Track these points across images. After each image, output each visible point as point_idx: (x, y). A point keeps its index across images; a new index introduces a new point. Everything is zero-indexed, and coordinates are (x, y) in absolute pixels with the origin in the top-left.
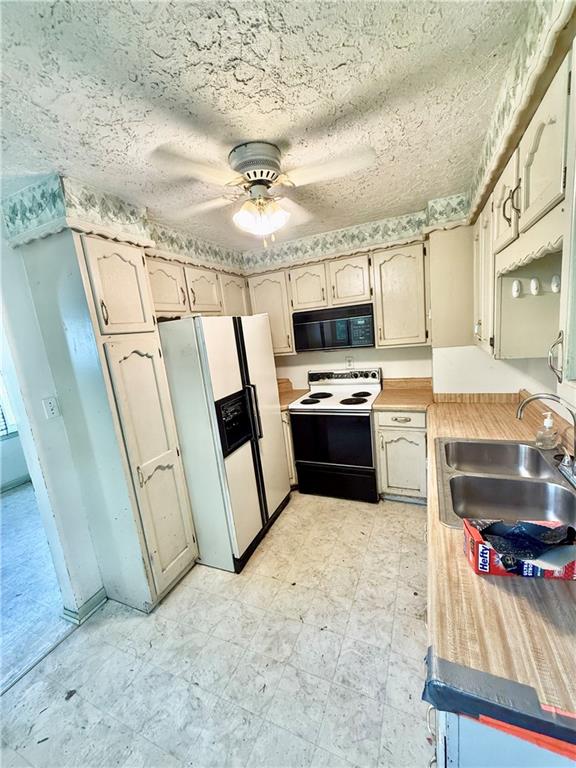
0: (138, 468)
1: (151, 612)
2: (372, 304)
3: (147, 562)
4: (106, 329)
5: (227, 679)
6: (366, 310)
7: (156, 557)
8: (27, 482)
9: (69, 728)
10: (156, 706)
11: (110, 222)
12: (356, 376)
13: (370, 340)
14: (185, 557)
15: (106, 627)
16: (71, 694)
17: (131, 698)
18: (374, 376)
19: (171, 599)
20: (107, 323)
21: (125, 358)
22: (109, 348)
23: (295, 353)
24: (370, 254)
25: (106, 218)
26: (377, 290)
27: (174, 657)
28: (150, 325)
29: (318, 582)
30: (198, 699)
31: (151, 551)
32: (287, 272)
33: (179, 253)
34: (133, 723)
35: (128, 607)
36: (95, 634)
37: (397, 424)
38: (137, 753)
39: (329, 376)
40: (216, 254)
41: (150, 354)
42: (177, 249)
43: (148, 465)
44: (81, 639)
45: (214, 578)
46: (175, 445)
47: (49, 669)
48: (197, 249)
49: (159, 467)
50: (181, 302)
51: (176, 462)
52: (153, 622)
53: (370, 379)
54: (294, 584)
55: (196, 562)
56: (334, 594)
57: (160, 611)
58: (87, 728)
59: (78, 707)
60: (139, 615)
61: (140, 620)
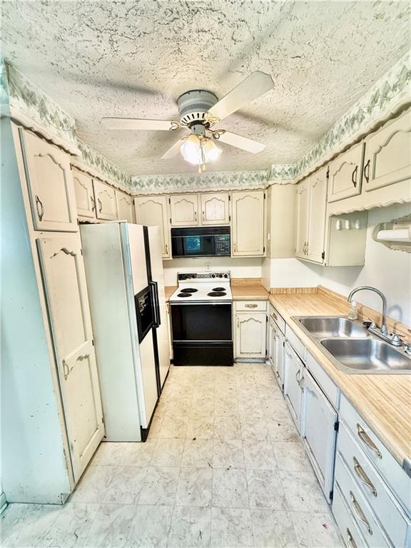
0: (64, 361)
3: (67, 452)
6: (226, 230)
7: (75, 444)
12: (213, 276)
14: (97, 437)
18: (226, 276)
20: (41, 220)
21: (55, 255)
22: (42, 244)
24: (230, 192)
26: (234, 218)
29: (212, 433)
31: (72, 440)
32: (168, 197)
33: (90, 167)
35: (38, 505)
37: (248, 309)
39: (194, 276)
41: (75, 253)
45: (125, 451)
46: (90, 336)
48: (103, 166)
49: (79, 358)
50: (91, 209)
51: (91, 351)
52: (72, 511)
53: (223, 279)
54: (195, 439)
55: (102, 441)
60: (53, 510)
61: (55, 514)
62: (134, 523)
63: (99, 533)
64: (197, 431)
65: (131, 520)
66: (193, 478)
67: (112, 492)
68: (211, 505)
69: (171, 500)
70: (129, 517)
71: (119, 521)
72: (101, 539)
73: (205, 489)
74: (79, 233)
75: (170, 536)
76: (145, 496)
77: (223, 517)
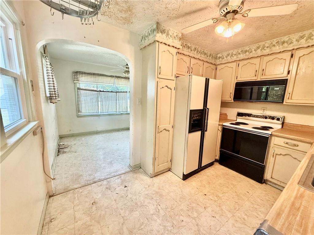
0: (158, 126)
1: (152, 177)
2: (287, 79)
3: (154, 159)
4: (159, 76)
5: (170, 210)
6: (283, 82)
7: (157, 159)
8: (128, 129)
9: (123, 194)
10: (146, 203)
11: (168, 39)
12: (266, 118)
13: (280, 99)
14: (166, 166)
15: (138, 175)
16: (126, 187)
17: (140, 197)
18: (278, 119)
19: (159, 177)
20: (160, 74)
21: (163, 88)
22: (159, 83)
23: (233, 101)
24: (294, 51)
25: (168, 37)
26: (293, 72)
27: (155, 194)
28: (173, 78)
29: (217, 200)
30: (159, 210)
31: (156, 156)
32: (238, 62)
33: (190, 53)
34: (139, 204)
35: (145, 173)
36: (135, 175)
37: (287, 146)
38: (138, 212)
39: (249, 115)
40: (205, 54)
41: (171, 88)
42: (190, 51)
43: (162, 127)
44: (131, 175)
45: (175, 178)
46: (172, 124)
47: (122, 178)
48: (197, 52)
49: (165, 129)
50: (187, 72)
51: (171, 130)
52: (151, 180)
53: (275, 121)
54: (205, 195)
55: (169, 170)
56: (224, 207)
57: (154, 178)
58: (127, 197)
59: (126, 191)
60: (148, 177)
61: (148, 178)
62: (164, 197)
63: (154, 191)
64: (209, 193)
65: (164, 196)
66: (194, 205)
67: (164, 185)
68: (194, 218)
69: (180, 203)
70: (164, 195)
71: (160, 193)
72: (154, 192)
73: (195, 212)
74: (175, 81)
75: (172, 210)
76: (172, 194)
77: (196, 227)
